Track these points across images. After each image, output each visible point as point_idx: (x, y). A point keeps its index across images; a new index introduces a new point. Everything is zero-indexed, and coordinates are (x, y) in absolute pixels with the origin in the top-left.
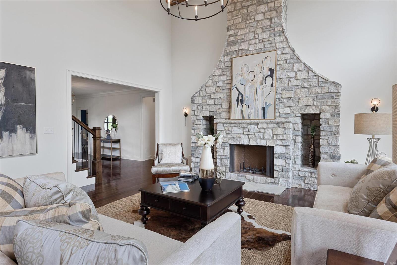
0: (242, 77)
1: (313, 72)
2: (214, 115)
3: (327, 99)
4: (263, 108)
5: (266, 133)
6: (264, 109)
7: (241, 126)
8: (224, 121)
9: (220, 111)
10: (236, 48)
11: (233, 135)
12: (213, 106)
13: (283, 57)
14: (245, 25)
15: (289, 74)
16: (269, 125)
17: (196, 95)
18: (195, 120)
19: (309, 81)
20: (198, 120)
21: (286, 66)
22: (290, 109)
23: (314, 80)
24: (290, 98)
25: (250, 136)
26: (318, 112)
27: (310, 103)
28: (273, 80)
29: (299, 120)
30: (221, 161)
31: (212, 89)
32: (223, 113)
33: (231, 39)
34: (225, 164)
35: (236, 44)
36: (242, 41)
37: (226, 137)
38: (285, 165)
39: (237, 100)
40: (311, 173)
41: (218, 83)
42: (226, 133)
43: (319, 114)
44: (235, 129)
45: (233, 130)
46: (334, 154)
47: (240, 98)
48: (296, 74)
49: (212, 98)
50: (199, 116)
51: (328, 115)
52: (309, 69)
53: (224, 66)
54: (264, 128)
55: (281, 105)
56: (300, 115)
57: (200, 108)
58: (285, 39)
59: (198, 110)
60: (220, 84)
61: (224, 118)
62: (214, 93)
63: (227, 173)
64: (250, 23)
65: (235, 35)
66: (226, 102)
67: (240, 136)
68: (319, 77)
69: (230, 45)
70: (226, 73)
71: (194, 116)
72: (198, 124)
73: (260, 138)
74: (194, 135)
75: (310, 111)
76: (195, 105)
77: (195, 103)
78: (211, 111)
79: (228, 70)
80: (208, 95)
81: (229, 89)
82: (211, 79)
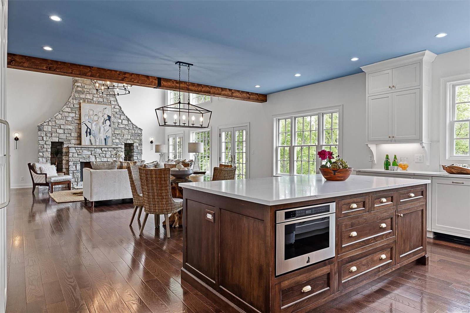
0: (89, 117)
1: (130, 121)
2: (64, 141)
3: (137, 136)
5: (107, 154)
6: (105, 139)
7: (90, 149)
8: (73, 145)
9: (69, 138)
10: (83, 96)
11: (83, 155)
12: (63, 135)
13: (115, 110)
15: (118, 120)
16: (109, 149)
17: (45, 124)
18: (43, 145)
19: (128, 126)
20: (46, 144)
21: (116, 115)
22: (119, 140)
23: (131, 126)
24: (119, 134)
25: (96, 156)
26: (133, 143)
27: (129, 138)
28: (110, 122)
29: (123, 147)
30: (73, 174)
31: (62, 122)
32: (72, 140)
33: (79, 89)
34: (78, 176)
35: (83, 93)
36: (88, 93)
37: (78, 157)
39: (86, 132)
42: (78, 154)
43: (133, 144)
44: (85, 151)
45: (83, 152)
47: (89, 131)
48: (122, 121)
49: (61, 128)
50: (48, 142)
51: (137, 145)
52: (128, 120)
53: (73, 107)
54: (106, 151)
55: (114, 138)
56: (124, 144)
57: (49, 135)
58: (116, 100)
59: (47, 136)
60: (70, 119)
61: (73, 144)
62: (63, 125)
63: (79, 182)
65: (83, 87)
66: (75, 133)
67: (89, 156)
68: (133, 124)
69: (78, 93)
70: (74, 112)
71: (42, 141)
72: (47, 148)
73: (103, 157)
74: (43, 157)
75: (129, 142)
76: (43, 132)
77: (44, 131)
78: (61, 138)
79: (76, 110)
80: (58, 125)
81: (77, 123)
82: (61, 114)
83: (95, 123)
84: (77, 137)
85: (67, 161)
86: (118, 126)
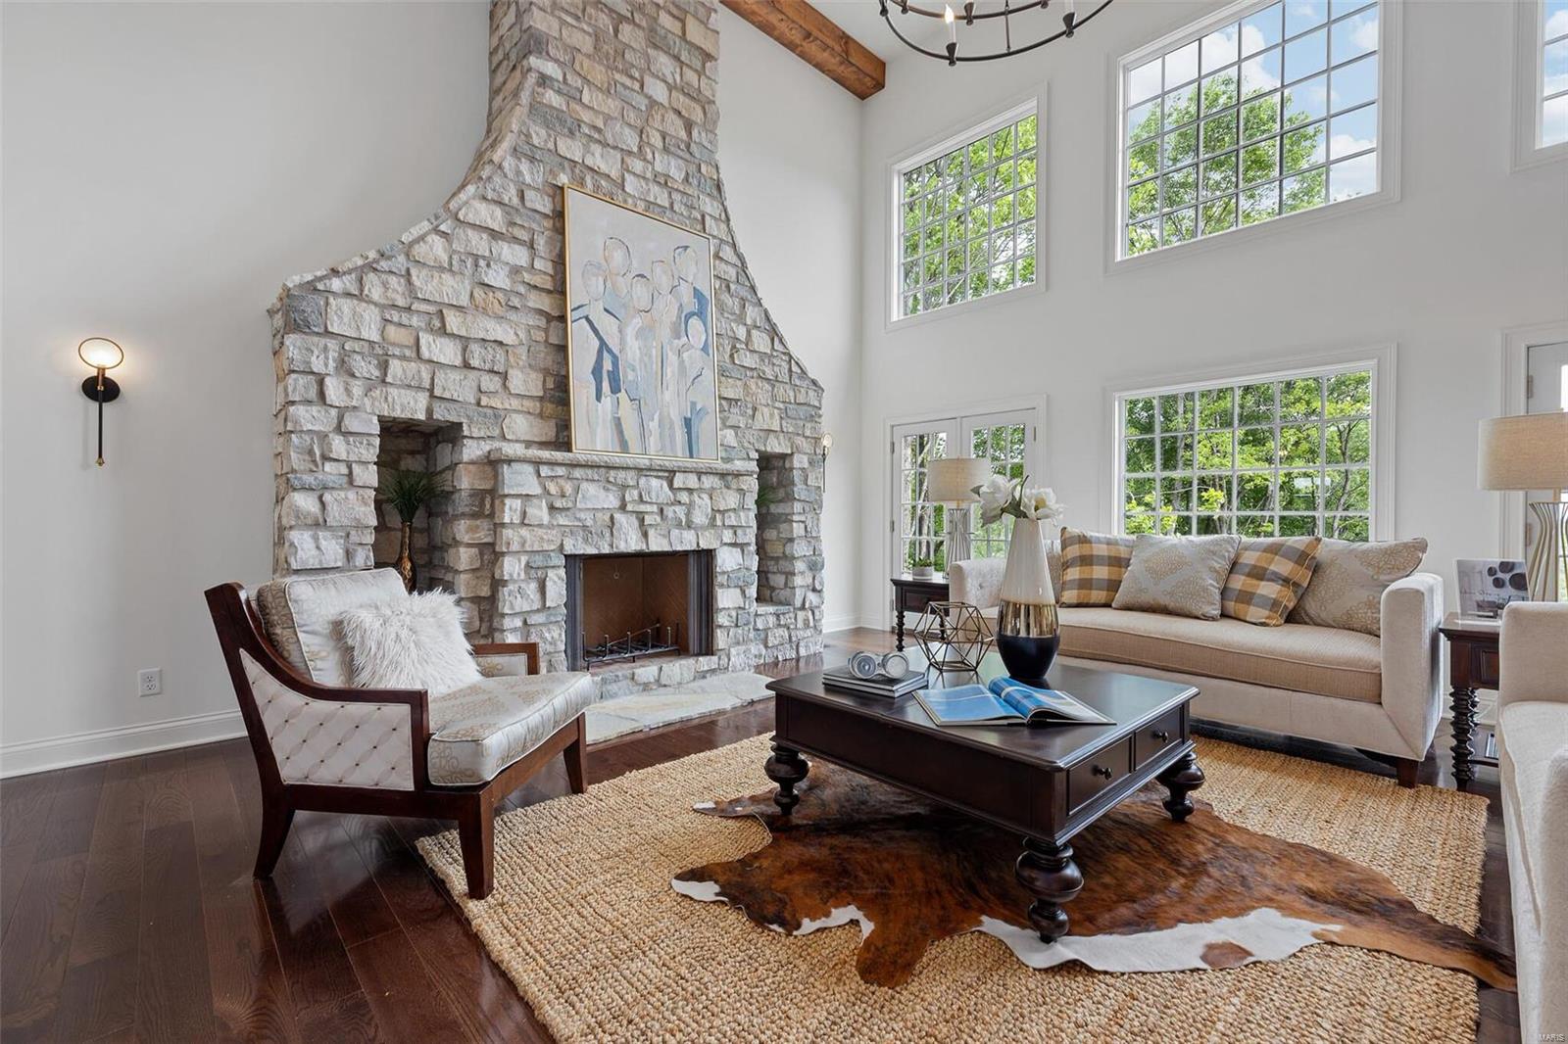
0: (609, 284)
1: (780, 341)
2: (462, 420)
3: (807, 419)
4: (685, 418)
5: (696, 507)
6: (688, 422)
7: (615, 479)
8: (522, 451)
9: (496, 403)
10: (571, 149)
11: (582, 516)
12: (455, 376)
13: (721, 269)
14: (609, 84)
15: (733, 326)
16: (703, 478)
17: (336, 284)
18: (323, 437)
19: (774, 364)
20: (347, 434)
21: (728, 299)
22: (736, 434)
23: (783, 364)
24: (737, 401)
25: (648, 520)
26: (789, 452)
27: (775, 424)
28: (706, 331)
29: (754, 469)
31: (454, 289)
32: (514, 416)
33: (552, 98)
35: (572, 132)
36: (596, 136)
37: (551, 527)
38: (742, 606)
39: (597, 371)
40: (778, 616)
41: (488, 265)
42: (552, 508)
43: (790, 456)
44: (590, 489)
45: (580, 495)
46: (814, 558)
47: (607, 365)
48: (749, 333)
49: (449, 330)
51: (805, 462)
52: (774, 333)
53: (516, 201)
54: (690, 490)
56: (756, 456)
57: (365, 367)
58: (723, 216)
59: (353, 375)
60: (498, 277)
61: (517, 441)
62: (459, 308)
64: (623, 85)
65: (570, 93)
66: (528, 370)
67: (612, 518)
68: (791, 357)
69: (547, 126)
70: (524, 236)
71: (314, 410)
72: (353, 458)
73: (679, 525)
74: (319, 524)
75: (775, 446)
76: (323, 341)
77: (327, 333)
78: (447, 395)
79: (534, 226)
80: (423, 307)
81: (540, 312)
82: (444, 235)
83: (637, 322)
84: (541, 399)
85: (481, 554)
86: (732, 356)
